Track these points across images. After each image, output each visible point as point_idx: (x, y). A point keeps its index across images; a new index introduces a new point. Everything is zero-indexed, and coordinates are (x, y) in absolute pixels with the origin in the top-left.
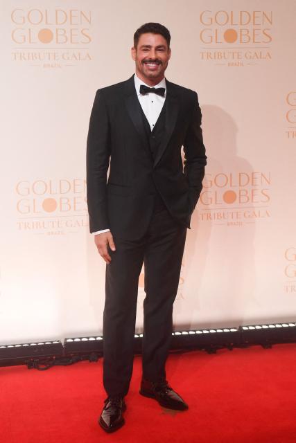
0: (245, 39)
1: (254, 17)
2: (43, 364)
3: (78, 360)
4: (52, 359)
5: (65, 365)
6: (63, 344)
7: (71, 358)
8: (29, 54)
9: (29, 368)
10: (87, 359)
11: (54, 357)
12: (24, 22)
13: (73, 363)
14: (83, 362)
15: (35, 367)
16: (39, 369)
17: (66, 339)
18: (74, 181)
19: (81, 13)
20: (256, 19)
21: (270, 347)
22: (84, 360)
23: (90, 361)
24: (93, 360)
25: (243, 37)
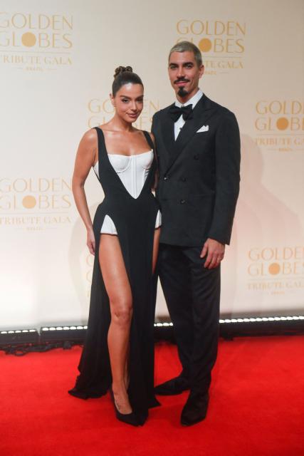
0: (219, 48)
1: (228, 28)
2: (20, 350)
3: (53, 348)
4: (28, 346)
5: (41, 352)
6: (39, 332)
7: (46, 345)
8: (12, 57)
9: (7, 354)
10: (61, 347)
11: (30, 344)
12: (8, 25)
13: (48, 350)
14: (58, 350)
15: (12, 353)
16: (16, 355)
17: (42, 328)
18: (53, 180)
19: (64, 18)
20: (230, 29)
21: (232, 340)
22: (58, 348)
23: (64, 349)
24: (67, 348)
25: (217, 47)
